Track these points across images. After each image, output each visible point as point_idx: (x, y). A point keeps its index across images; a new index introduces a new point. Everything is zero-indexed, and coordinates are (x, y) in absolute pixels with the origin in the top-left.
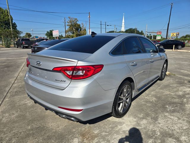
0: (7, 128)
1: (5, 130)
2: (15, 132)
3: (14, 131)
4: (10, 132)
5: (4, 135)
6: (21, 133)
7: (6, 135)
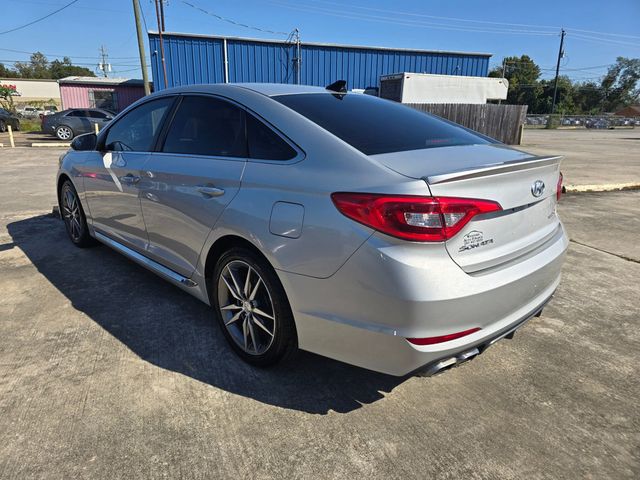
0: (584, 460)
1: (596, 461)
2: (589, 430)
3: (586, 433)
4: (596, 442)
5: (616, 453)
6: (582, 416)
7: (617, 447)
